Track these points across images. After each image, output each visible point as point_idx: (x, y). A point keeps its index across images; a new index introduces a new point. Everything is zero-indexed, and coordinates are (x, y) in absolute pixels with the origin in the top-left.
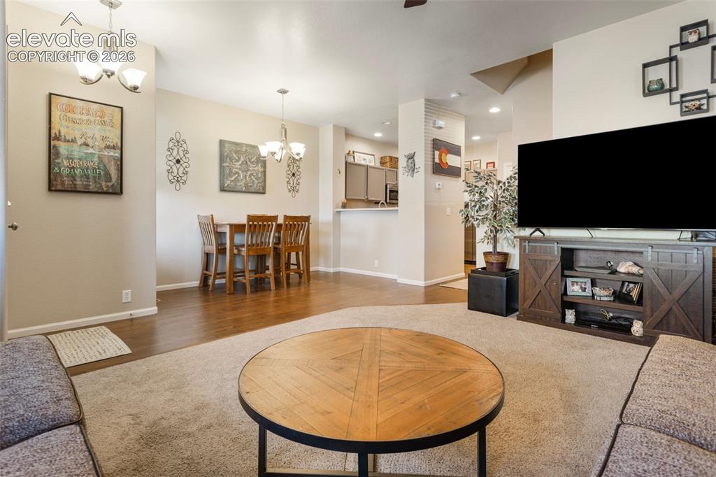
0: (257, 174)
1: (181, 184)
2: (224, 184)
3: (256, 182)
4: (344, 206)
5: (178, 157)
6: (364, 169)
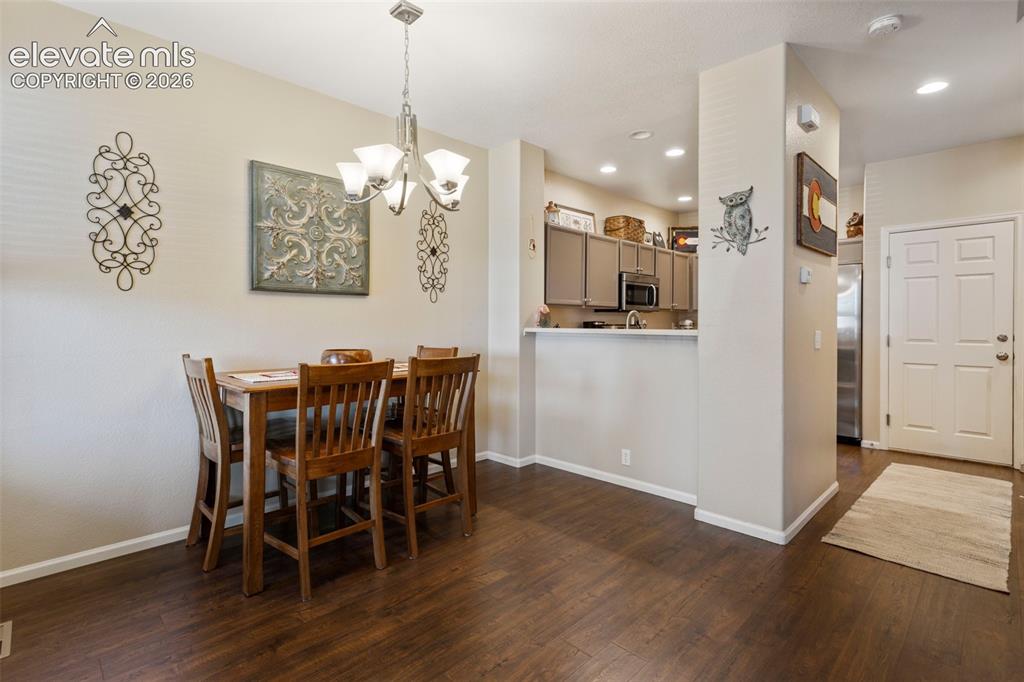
0: (348, 249)
1: (136, 273)
2: (260, 273)
3: (346, 267)
4: (544, 322)
5: (125, 201)
6: (579, 242)
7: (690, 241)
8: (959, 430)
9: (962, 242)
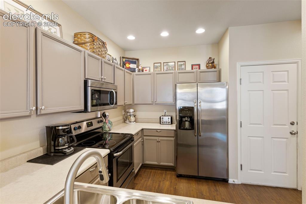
7: (132, 66)
8: (273, 171)
9: (274, 73)
